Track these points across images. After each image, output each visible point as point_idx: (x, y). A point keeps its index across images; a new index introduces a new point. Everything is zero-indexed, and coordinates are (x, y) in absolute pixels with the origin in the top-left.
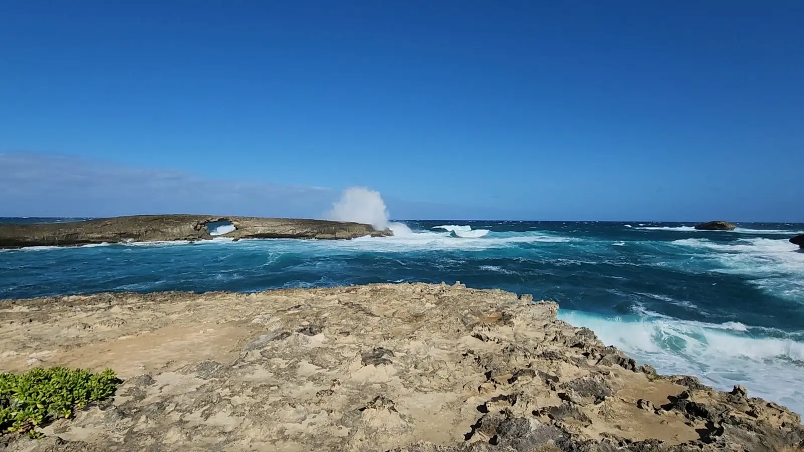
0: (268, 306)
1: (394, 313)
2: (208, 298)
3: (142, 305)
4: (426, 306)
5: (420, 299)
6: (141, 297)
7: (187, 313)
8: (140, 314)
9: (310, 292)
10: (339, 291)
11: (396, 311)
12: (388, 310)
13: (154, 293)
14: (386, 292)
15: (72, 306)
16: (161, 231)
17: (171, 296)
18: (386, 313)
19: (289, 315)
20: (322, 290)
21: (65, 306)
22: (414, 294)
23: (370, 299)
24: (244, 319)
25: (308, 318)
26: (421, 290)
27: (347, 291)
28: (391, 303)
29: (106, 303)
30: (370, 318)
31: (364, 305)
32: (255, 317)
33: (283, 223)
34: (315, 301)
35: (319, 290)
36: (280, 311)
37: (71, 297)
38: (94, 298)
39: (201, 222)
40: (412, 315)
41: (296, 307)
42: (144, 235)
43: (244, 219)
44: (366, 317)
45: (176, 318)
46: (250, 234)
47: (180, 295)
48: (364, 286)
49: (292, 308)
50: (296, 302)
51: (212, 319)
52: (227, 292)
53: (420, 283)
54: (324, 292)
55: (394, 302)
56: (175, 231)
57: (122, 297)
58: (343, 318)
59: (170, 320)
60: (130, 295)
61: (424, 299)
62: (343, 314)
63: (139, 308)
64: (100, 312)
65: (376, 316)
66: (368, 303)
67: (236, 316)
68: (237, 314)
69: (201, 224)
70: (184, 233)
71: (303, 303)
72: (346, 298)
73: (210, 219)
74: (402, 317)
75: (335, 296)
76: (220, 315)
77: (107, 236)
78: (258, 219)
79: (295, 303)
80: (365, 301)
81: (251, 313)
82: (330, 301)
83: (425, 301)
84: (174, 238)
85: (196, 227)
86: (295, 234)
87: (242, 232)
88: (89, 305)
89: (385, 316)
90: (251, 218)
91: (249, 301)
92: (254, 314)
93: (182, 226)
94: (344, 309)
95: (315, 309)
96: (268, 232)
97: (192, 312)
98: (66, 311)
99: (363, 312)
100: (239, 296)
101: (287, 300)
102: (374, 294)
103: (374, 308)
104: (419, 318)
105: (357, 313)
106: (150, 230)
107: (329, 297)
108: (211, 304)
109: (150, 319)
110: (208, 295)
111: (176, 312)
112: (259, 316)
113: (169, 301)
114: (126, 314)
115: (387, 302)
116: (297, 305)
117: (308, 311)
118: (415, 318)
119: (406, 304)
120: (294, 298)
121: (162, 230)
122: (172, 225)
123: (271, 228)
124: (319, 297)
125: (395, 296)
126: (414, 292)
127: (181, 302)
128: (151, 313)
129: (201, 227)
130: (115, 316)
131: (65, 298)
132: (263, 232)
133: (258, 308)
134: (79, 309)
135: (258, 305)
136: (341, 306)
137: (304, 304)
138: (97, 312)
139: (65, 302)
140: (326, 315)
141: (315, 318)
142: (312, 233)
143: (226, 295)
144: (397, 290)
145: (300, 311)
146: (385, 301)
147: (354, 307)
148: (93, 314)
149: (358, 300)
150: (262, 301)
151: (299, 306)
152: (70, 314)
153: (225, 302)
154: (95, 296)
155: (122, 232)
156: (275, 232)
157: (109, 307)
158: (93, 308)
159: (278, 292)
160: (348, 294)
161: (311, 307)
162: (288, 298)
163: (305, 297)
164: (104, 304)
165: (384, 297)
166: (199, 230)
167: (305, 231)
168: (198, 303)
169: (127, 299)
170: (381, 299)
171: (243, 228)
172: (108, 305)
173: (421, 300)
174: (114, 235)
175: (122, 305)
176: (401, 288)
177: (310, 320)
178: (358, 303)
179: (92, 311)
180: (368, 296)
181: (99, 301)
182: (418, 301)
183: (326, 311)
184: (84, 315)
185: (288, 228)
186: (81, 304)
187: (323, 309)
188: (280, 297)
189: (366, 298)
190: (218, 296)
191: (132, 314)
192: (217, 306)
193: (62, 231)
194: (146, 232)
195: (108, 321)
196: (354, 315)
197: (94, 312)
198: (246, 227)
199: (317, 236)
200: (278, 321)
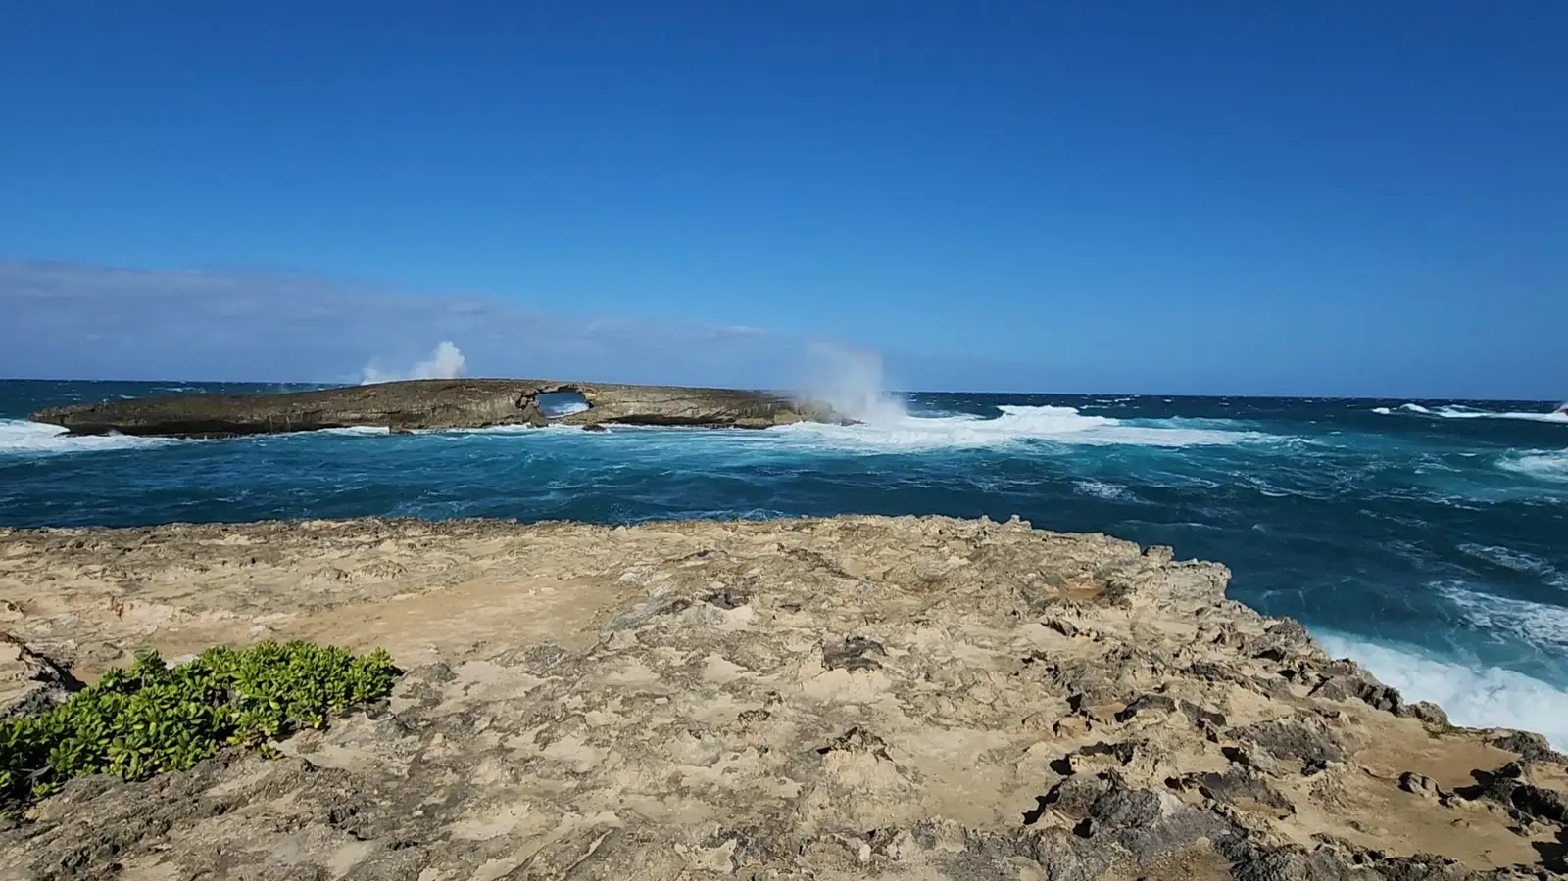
0: (648, 550)
1: (884, 573)
2: (542, 531)
3: (430, 540)
4: (949, 561)
5: (937, 548)
6: (428, 526)
7: (507, 557)
8: (427, 556)
9: (725, 528)
10: (780, 527)
11: (891, 569)
12: (873, 566)
13: (449, 519)
14: (870, 532)
15: (316, 539)
16: (459, 409)
17: (479, 527)
18: (871, 572)
19: (686, 568)
20: (748, 524)
21: (306, 538)
22: (926, 538)
23: (840, 544)
24: (605, 572)
25: (721, 575)
26: (940, 531)
27: (796, 528)
28: (881, 553)
29: (371, 534)
30: (840, 580)
31: (828, 555)
32: (626, 569)
33: (676, 397)
34: (734, 545)
35: (742, 525)
36: (670, 560)
37: (315, 523)
38: (351, 526)
39: (528, 393)
40: (922, 579)
41: (699, 555)
42: (431, 415)
43: (605, 387)
44: (831, 577)
45: (487, 567)
46: (614, 416)
47: (494, 525)
48: (827, 519)
49: (692, 555)
50: (699, 544)
51: (549, 570)
52: (575, 522)
53: (939, 516)
54: (752, 529)
55: (886, 551)
56: (483, 410)
57: (395, 526)
58: (788, 578)
59: (476, 568)
60: (409, 522)
61: (945, 548)
62: (789, 572)
63: (426, 545)
64: (362, 550)
65: (852, 577)
66: (836, 552)
67: (592, 566)
68: (592, 562)
69: (528, 397)
70: (499, 412)
71: (712, 547)
72: (794, 540)
73: (543, 387)
74: (901, 581)
75: (772, 537)
76: (563, 563)
77: (370, 416)
78: (630, 387)
79: (697, 547)
80: (829, 548)
81: (618, 562)
82: (763, 545)
83: (947, 552)
84: (482, 421)
85: (519, 402)
86: (697, 417)
87: (600, 412)
88: (344, 536)
89: (868, 578)
90: (616, 387)
91: (616, 541)
92: (624, 564)
93: (496, 401)
94: (790, 561)
95: (734, 560)
96: (648, 412)
97: (515, 557)
98: (308, 546)
99: (825, 569)
100: (597, 530)
101: (683, 541)
102: (847, 535)
103: (846, 563)
104: (936, 584)
105: (814, 569)
106: (440, 407)
107: (761, 538)
108: (548, 543)
109: (445, 565)
110: (544, 527)
111: (487, 555)
112: (632, 568)
113: (476, 535)
114: (405, 556)
115: (872, 550)
116: (702, 550)
117: (722, 562)
118: (927, 585)
119: (909, 557)
120: (695, 537)
121: (461, 407)
122: (479, 398)
123: (652, 406)
124: (742, 536)
125: (887, 541)
126: (925, 534)
127: (496, 538)
128: (446, 555)
129: (528, 402)
130: (386, 558)
131: (305, 524)
132: (638, 413)
133: (630, 554)
134: (329, 544)
135: (631, 548)
136: (783, 555)
137: (714, 548)
138: (359, 549)
139: (305, 532)
140: (755, 571)
141: (735, 576)
142: (728, 415)
143: (574, 528)
144: (892, 530)
145: (706, 562)
146: (868, 548)
147: (808, 557)
148: (352, 553)
149: (816, 546)
150: (637, 541)
151: (705, 553)
152: (315, 551)
153: (572, 541)
154: (353, 523)
155: (394, 409)
156: (661, 412)
157: (376, 542)
158: (350, 542)
159: (666, 525)
160: (796, 533)
161: (728, 556)
162: (686, 538)
163: (715, 535)
164: (368, 536)
165: (867, 542)
166: (524, 407)
167: (715, 410)
168: (524, 541)
169: (405, 528)
170: (860, 546)
171: (601, 404)
172: (374, 539)
173: (941, 550)
174: (380, 415)
175: (398, 539)
176: (900, 526)
177: (726, 580)
178: (816, 551)
179: (350, 547)
180: (835, 538)
181: (359, 530)
182: (933, 551)
183: (755, 564)
184: (338, 554)
185: (684, 404)
186: (331, 535)
187: (749, 559)
188: (670, 535)
189: (832, 543)
190: (560, 529)
191: (415, 555)
192: (559, 547)
193: (296, 407)
194: (434, 410)
195: (376, 566)
196: (808, 574)
197: (353, 549)
198: (608, 403)
199: (738, 422)
200: (666, 580)
